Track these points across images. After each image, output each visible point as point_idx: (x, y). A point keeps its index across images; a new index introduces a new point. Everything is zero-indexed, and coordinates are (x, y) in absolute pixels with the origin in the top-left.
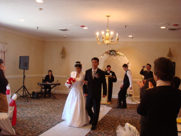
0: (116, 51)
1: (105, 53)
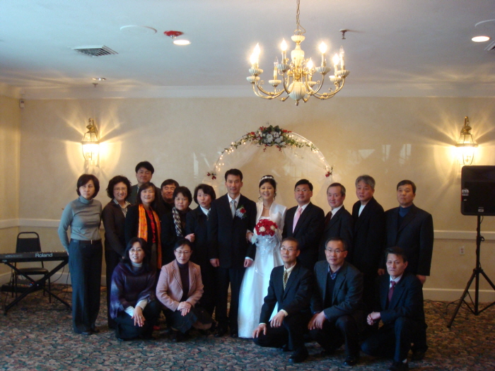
0: (284, 129)
1: (246, 137)
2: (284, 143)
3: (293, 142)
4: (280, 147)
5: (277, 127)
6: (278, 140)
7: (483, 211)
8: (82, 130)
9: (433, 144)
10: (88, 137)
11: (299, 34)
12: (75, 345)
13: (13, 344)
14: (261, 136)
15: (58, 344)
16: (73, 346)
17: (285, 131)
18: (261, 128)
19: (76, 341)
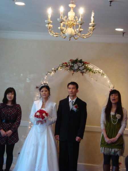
0: (85, 61)
1: (62, 65)
2: (85, 70)
3: (90, 70)
4: (83, 73)
5: (81, 60)
6: (81, 68)
11: (73, 3)
14: (71, 65)
18: (71, 60)
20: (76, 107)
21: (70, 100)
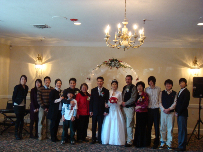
1: (103, 63)
2: (119, 66)
3: (123, 66)
4: (117, 68)
5: (116, 59)
6: (117, 65)
7: (202, 96)
8: (35, 59)
9: (181, 67)
10: (38, 62)
11: (126, 21)
12: (30, 148)
13: (4, 147)
14: (110, 63)
15: (23, 148)
16: (29, 148)
17: (120, 61)
18: (110, 60)
19: (30, 147)
20: (103, 93)
21: (99, 89)
